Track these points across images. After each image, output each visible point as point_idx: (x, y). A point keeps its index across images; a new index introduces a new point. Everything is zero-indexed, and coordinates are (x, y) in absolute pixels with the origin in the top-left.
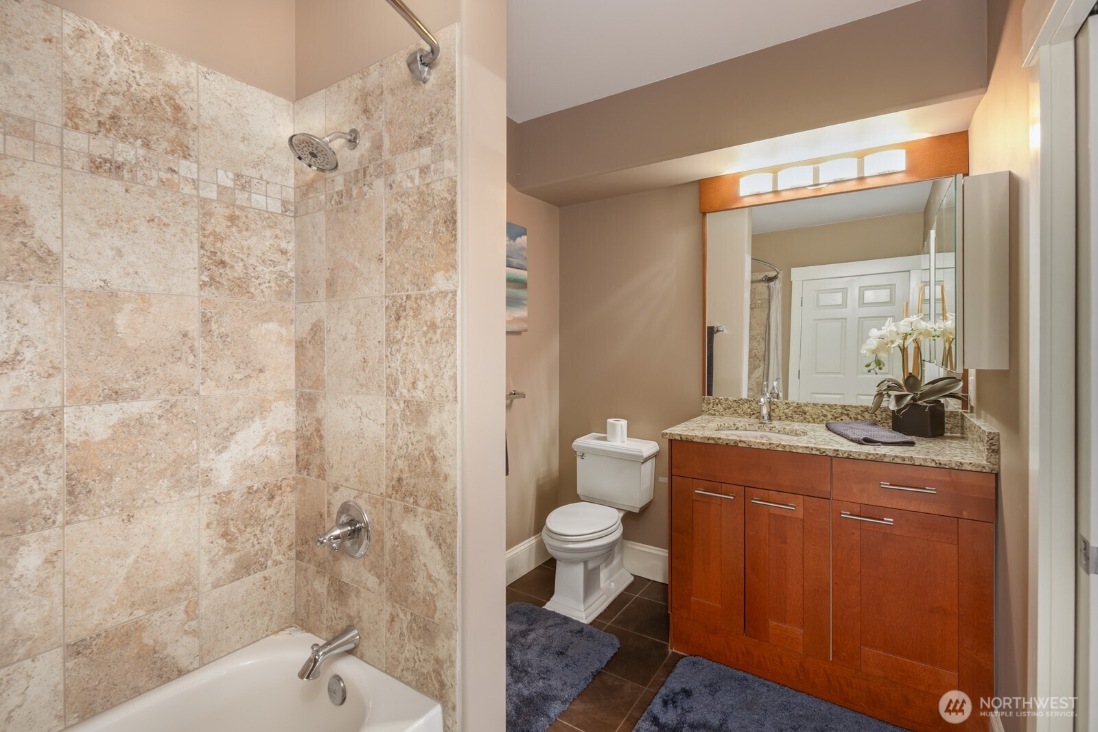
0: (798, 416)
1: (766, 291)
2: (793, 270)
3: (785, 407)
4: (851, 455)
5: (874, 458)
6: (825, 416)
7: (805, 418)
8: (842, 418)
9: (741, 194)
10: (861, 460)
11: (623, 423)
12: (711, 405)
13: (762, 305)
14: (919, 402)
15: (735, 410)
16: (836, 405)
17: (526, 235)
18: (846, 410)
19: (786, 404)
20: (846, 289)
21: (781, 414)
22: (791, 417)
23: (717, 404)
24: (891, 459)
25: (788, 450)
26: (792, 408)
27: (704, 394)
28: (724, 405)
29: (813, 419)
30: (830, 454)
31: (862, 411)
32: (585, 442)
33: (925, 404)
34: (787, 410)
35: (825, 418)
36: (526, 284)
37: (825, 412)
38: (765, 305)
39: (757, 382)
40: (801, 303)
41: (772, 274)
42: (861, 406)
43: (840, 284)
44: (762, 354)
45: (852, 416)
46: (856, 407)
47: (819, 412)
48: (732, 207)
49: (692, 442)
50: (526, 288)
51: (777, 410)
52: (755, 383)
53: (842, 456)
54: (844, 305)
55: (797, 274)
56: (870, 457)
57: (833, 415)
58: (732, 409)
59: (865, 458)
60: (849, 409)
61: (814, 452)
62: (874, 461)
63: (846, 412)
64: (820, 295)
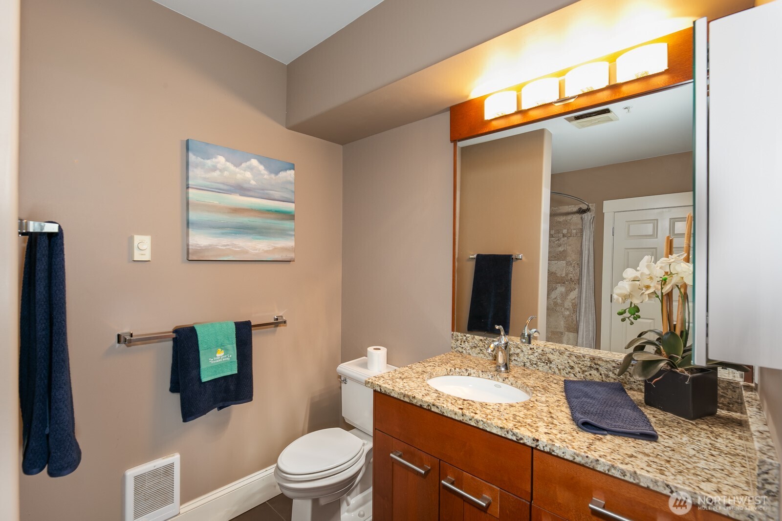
0: (543, 364)
1: (579, 221)
2: (604, 202)
3: (530, 352)
4: (553, 451)
5: (583, 462)
6: (572, 368)
7: (550, 368)
8: (591, 372)
9: (487, 117)
10: (567, 460)
11: (383, 351)
12: (459, 342)
13: (576, 235)
14: (679, 370)
15: (481, 350)
16: (584, 357)
17: (294, 169)
18: (595, 364)
19: (531, 349)
20: (657, 220)
21: (526, 360)
22: (535, 364)
23: (465, 342)
24: (607, 468)
25: (481, 427)
26: (536, 354)
27: (453, 330)
28: (471, 344)
29: (559, 370)
30: (529, 444)
31: (614, 367)
32: (347, 368)
33: (686, 373)
34: (532, 356)
35: (571, 371)
36: (294, 216)
37: (572, 364)
38: (579, 235)
39: (573, 303)
40: (613, 232)
41: (584, 207)
42: (613, 361)
43: (652, 215)
44: (577, 278)
45: (602, 372)
46: (606, 361)
47: (566, 362)
48: (480, 132)
49: (390, 396)
50: (294, 219)
51: (521, 355)
52: (570, 304)
53: (542, 449)
54: (654, 235)
55: (609, 206)
56: (578, 459)
57: (581, 368)
58: (478, 349)
59: (571, 459)
60: (599, 362)
61: (510, 436)
62: (583, 465)
63: (595, 367)
64: (631, 226)
